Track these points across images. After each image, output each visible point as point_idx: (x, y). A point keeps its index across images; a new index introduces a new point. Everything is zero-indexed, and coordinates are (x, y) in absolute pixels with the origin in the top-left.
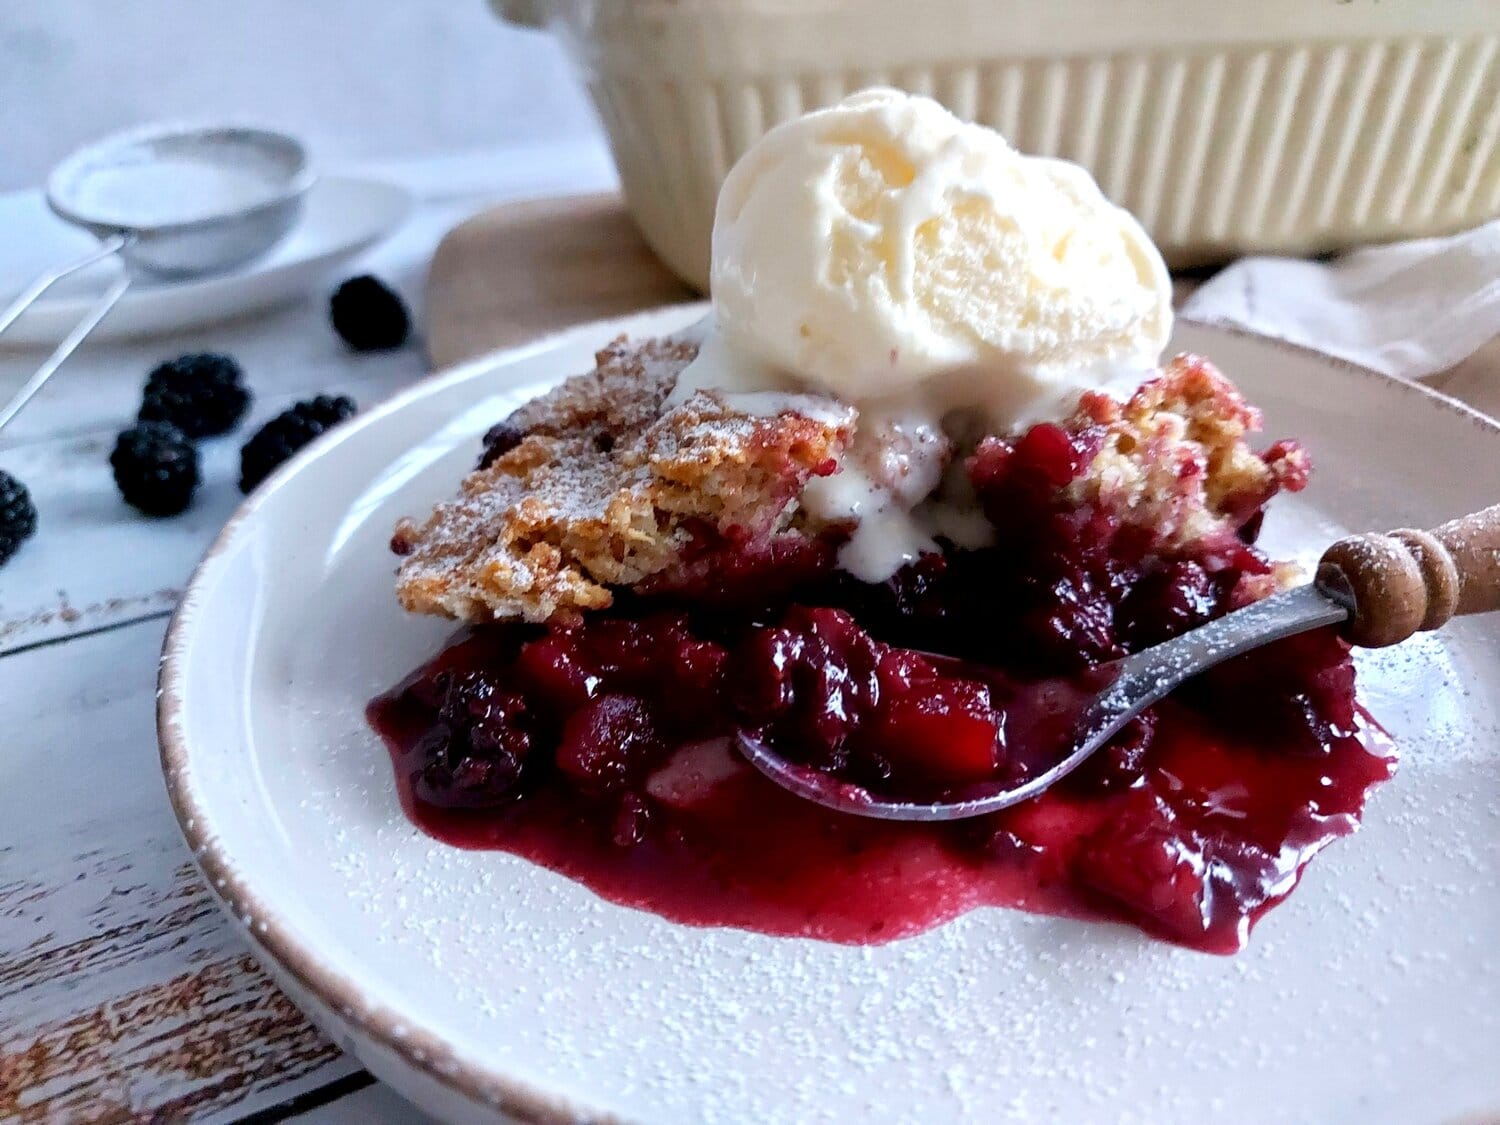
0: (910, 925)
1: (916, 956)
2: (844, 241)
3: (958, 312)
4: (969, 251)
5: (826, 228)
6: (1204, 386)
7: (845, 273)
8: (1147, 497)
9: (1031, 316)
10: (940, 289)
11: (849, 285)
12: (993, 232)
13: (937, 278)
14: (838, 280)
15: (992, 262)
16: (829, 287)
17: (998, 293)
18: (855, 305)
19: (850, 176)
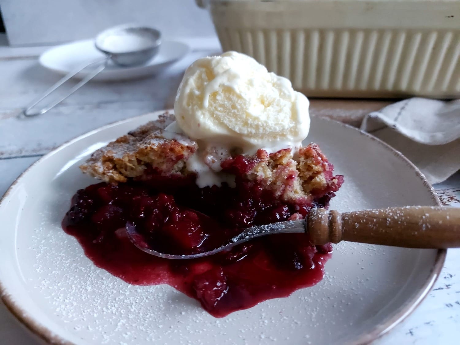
0: (145, 283)
1: (139, 291)
2: (191, 95)
3: (222, 120)
4: (226, 102)
5: (188, 90)
6: (311, 153)
7: (190, 104)
8: (274, 183)
9: (246, 124)
10: (216, 112)
11: (190, 107)
12: (235, 98)
13: (216, 109)
14: (189, 105)
15: (234, 107)
16: (186, 107)
17: (235, 116)
18: (191, 113)
19: (200, 77)
